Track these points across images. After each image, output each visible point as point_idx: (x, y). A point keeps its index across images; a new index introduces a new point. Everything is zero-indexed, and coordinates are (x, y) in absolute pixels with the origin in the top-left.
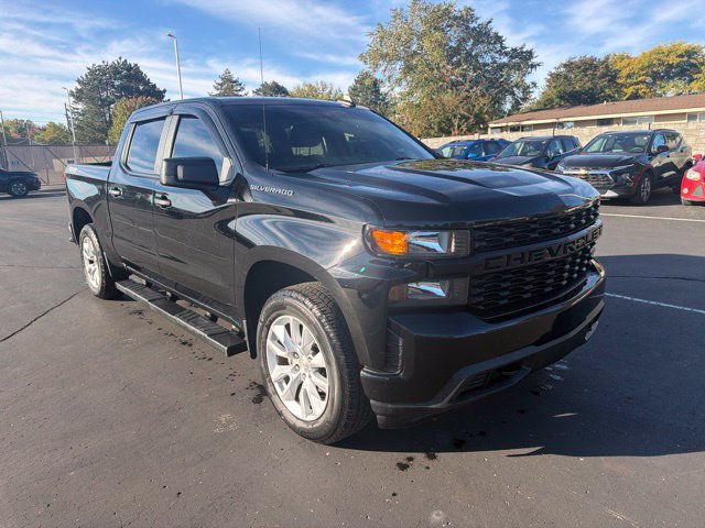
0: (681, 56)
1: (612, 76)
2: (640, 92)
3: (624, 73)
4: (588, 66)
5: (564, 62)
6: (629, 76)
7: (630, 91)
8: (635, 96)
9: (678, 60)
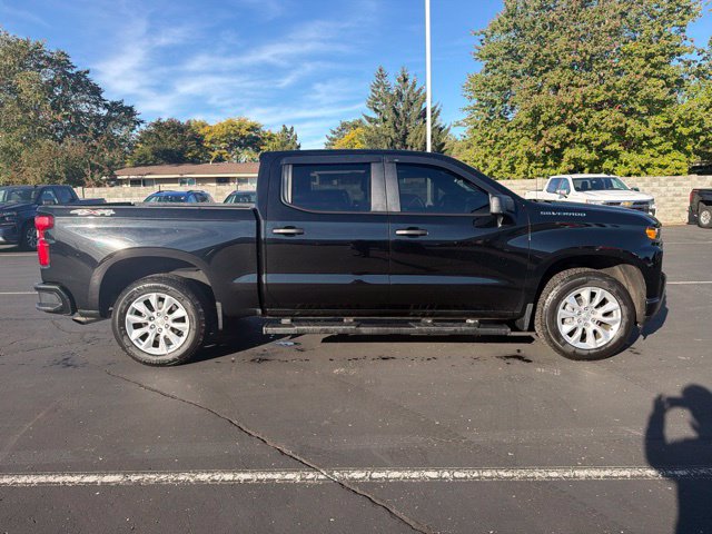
0: (248, 130)
1: (199, 140)
2: (224, 156)
3: (208, 138)
4: (175, 128)
5: (154, 121)
6: (211, 142)
7: (214, 154)
8: (219, 159)
9: (248, 133)
